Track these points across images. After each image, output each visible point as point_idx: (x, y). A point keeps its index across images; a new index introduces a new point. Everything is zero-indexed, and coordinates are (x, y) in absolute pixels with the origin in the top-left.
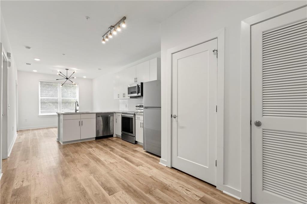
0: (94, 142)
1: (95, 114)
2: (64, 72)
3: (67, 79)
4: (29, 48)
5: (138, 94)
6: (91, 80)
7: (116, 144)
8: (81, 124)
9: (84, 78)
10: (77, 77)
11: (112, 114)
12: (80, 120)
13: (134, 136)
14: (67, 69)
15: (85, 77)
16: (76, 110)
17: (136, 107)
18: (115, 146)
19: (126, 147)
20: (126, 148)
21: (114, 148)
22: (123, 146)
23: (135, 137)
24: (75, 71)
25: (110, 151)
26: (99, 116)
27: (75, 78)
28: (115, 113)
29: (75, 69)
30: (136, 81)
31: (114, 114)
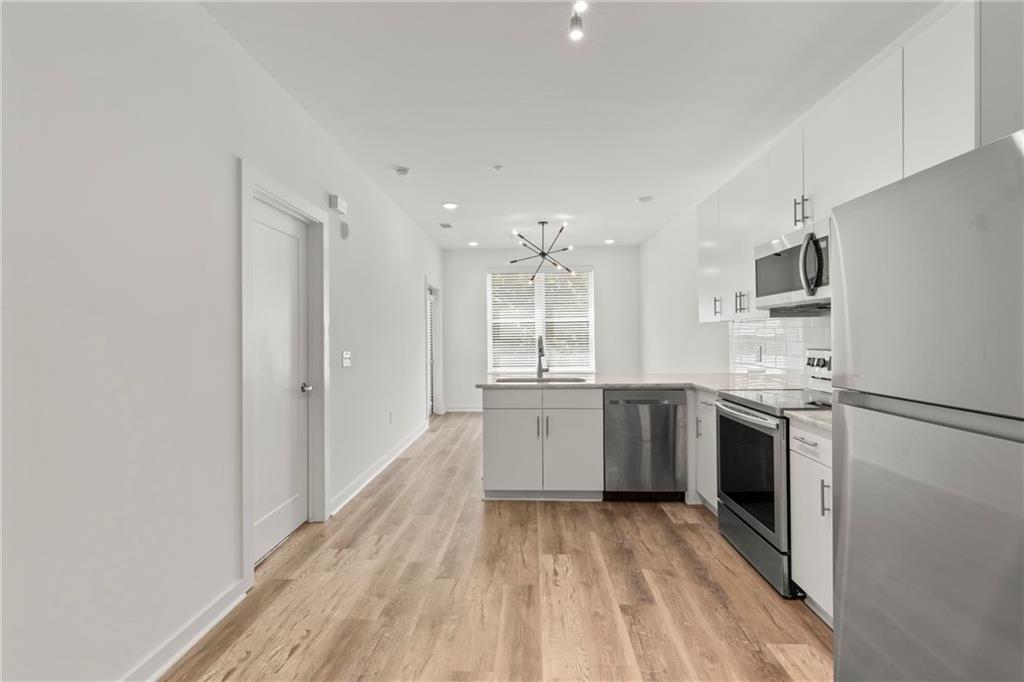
0: (592, 513)
1: (602, 390)
2: (534, 233)
3: (543, 254)
4: (403, 171)
5: (812, 292)
6: (636, 249)
7: (676, 562)
8: (543, 428)
9: (608, 246)
10: (575, 247)
11: (680, 391)
12: (539, 413)
13: (785, 549)
14: (543, 223)
15: (610, 242)
16: (541, 371)
17: (810, 363)
18: (666, 574)
19: (725, 603)
20: (721, 615)
21: (656, 592)
22: (706, 592)
23: (789, 555)
24: (565, 224)
25: (624, 609)
26: (617, 402)
27: (571, 248)
28: (693, 388)
29: (564, 218)
30: (804, 218)
31: (689, 394)
